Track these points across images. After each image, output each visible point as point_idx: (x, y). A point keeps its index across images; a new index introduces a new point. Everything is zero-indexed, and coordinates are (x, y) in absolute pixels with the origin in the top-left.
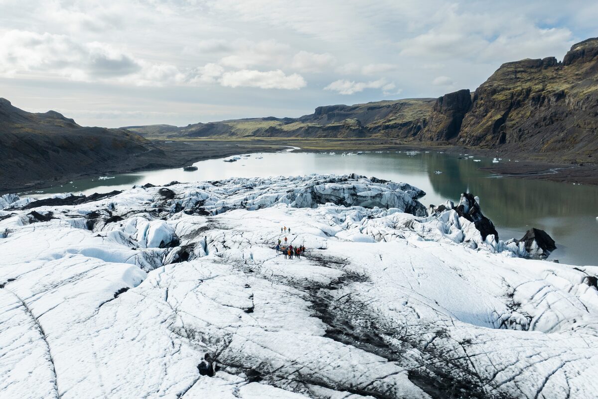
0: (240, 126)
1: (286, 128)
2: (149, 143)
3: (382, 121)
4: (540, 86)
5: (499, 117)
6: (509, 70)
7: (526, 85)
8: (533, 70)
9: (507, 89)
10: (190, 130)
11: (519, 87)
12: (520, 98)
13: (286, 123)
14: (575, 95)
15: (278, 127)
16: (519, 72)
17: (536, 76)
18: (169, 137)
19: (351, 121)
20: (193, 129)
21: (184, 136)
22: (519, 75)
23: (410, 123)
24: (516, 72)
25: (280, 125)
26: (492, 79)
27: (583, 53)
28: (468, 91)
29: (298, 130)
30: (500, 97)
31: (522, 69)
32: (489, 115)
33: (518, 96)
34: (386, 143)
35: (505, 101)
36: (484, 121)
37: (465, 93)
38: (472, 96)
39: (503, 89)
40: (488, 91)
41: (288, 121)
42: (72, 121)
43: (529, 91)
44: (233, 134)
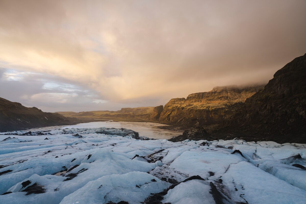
0: (96, 113)
1: (111, 114)
2: (65, 118)
3: (140, 113)
4: (180, 106)
5: (169, 113)
6: (173, 101)
7: (176, 105)
8: (179, 101)
9: (172, 106)
10: (80, 114)
11: (175, 105)
12: (175, 108)
13: (112, 113)
14: (186, 108)
15: (109, 114)
16: (175, 101)
17: (179, 103)
18: (72, 116)
19: (131, 113)
20: (81, 114)
21: (77, 116)
22: (175, 102)
23: (148, 114)
24: (174, 101)
25: (110, 113)
26: (168, 103)
27: (191, 97)
28: (163, 106)
29: (115, 115)
30: (170, 108)
31: (176, 101)
32: (167, 113)
33: (174, 108)
34: (139, 120)
35: (171, 109)
36: (166, 114)
37: (162, 106)
38: (164, 108)
39: (171, 106)
40: (167, 106)
41: (112, 112)
42: (41, 110)
43: (177, 107)
44: (94, 116)
